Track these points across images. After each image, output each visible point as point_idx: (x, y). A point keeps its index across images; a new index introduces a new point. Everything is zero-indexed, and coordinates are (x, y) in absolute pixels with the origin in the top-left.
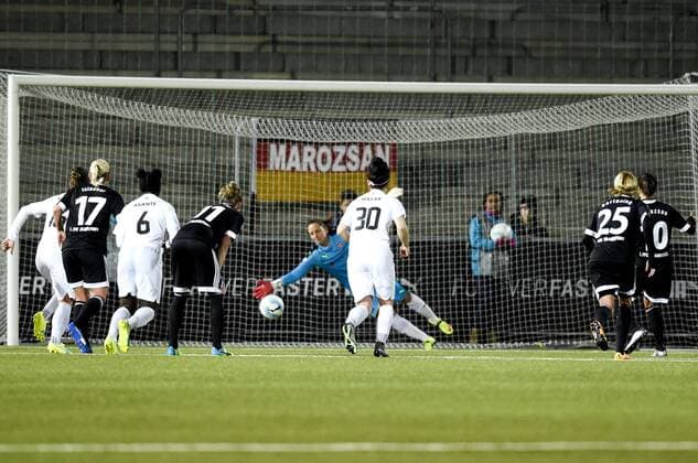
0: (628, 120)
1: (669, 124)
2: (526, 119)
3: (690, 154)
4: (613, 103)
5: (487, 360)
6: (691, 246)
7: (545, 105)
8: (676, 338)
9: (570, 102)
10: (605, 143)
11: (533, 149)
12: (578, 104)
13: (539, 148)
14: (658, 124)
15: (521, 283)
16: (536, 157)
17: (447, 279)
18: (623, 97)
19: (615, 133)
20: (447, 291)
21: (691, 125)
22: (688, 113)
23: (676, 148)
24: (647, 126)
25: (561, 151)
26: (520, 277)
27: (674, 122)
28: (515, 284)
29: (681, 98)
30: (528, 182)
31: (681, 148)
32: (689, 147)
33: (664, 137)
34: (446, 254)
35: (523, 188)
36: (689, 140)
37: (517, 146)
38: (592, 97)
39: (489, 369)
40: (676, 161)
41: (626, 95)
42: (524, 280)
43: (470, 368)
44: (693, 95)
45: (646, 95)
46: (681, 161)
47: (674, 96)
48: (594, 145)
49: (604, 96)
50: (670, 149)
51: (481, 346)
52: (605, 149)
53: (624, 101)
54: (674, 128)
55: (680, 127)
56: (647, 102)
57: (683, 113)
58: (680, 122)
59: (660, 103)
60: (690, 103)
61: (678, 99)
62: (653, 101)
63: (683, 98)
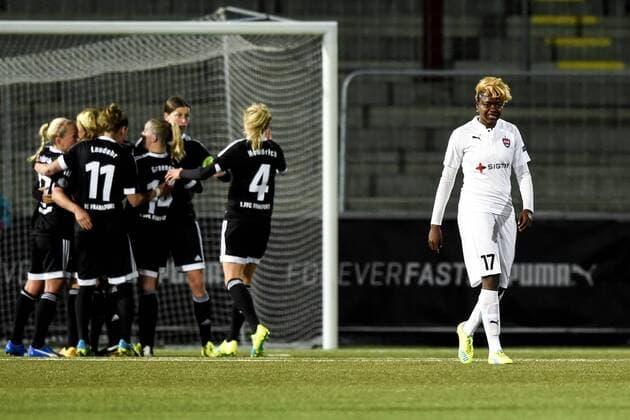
0: (150, 67)
1: (199, 71)
2: (23, 65)
3: (224, 107)
4: (131, 45)
7: (47, 48)
9: (78, 44)
11: (32, 103)
12: (87, 46)
13: (39, 101)
15: (17, 267)
16: (36, 111)
18: (143, 37)
19: (134, 83)
21: (226, 72)
22: (222, 57)
23: (207, 101)
24: (172, 74)
25: (67, 105)
26: (16, 259)
27: (206, 68)
28: (10, 268)
29: (213, 38)
30: (26, 143)
31: (213, 100)
32: (224, 99)
33: (193, 86)
35: (20, 150)
36: (223, 91)
37: (12, 98)
38: (104, 37)
40: (208, 115)
41: (147, 35)
42: (21, 264)
44: (229, 34)
45: (171, 36)
46: (214, 116)
49: (119, 36)
50: (200, 102)
53: (144, 42)
54: (206, 77)
55: (212, 74)
56: (172, 44)
57: (217, 58)
58: (212, 68)
59: (188, 45)
60: (225, 46)
61: (211, 40)
62: (179, 43)
63: (216, 39)
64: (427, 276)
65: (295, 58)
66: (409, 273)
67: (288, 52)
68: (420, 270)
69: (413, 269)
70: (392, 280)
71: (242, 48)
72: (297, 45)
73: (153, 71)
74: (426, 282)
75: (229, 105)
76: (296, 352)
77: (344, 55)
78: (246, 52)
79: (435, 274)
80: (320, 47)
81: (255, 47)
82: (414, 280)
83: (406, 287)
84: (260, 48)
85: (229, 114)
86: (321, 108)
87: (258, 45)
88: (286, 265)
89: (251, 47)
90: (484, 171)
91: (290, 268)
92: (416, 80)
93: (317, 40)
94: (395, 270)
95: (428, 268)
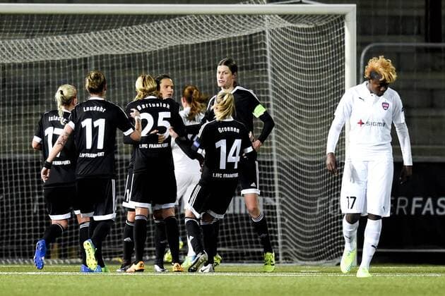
1: (245, 43)
2: (105, 38)
3: (266, 72)
4: (191, 22)
5: (68, 276)
6: (268, 162)
7: (124, 25)
8: (253, 253)
10: (182, 60)
11: (113, 68)
13: (118, 67)
14: (235, 43)
16: (116, 76)
17: (28, 195)
18: (200, 16)
19: (193, 53)
20: (29, 207)
21: (267, 44)
22: (264, 32)
23: (253, 67)
24: (224, 45)
27: (251, 41)
29: (257, 17)
31: (257, 66)
32: (266, 66)
33: (241, 55)
34: (26, 171)
36: (265, 59)
37: (96, 64)
38: (169, 17)
39: (71, 284)
40: (253, 79)
41: (204, 15)
43: (52, 284)
44: (270, 15)
45: (223, 15)
46: (258, 79)
47: (250, 15)
48: (172, 64)
49: (181, 15)
50: (247, 68)
51: (62, 261)
52: (183, 68)
53: (202, 20)
54: (251, 48)
55: (256, 46)
56: (224, 22)
57: (260, 33)
58: (256, 41)
59: (236, 23)
60: (266, 23)
61: (255, 19)
62: (230, 21)
63: (259, 18)
64: (429, 207)
65: (323, 33)
66: (414, 206)
67: (317, 28)
68: (423, 203)
69: (418, 202)
70: (401, 210)
71: (281, 26)
72: (324, 23)
73: (208, 43)
74: (428, 212)
75: (269, 70)
76: (324, 269)
77: (362, 31)
78: (283, 29)
79: (435, 206)
80: (343, 24)
81: (291, 25)
82: (418, 211)
83: (412, 216)
84: (294, 25)
85: (270, 77)
86: (343, 73)
87: (292, 23)
88: (315, 199)
89: (287, 24)
90: (363, 125)
91: (318, 201)
92: (419, 50)
93: (341, 19)
94: (403, 203)
95: (429, 201)
